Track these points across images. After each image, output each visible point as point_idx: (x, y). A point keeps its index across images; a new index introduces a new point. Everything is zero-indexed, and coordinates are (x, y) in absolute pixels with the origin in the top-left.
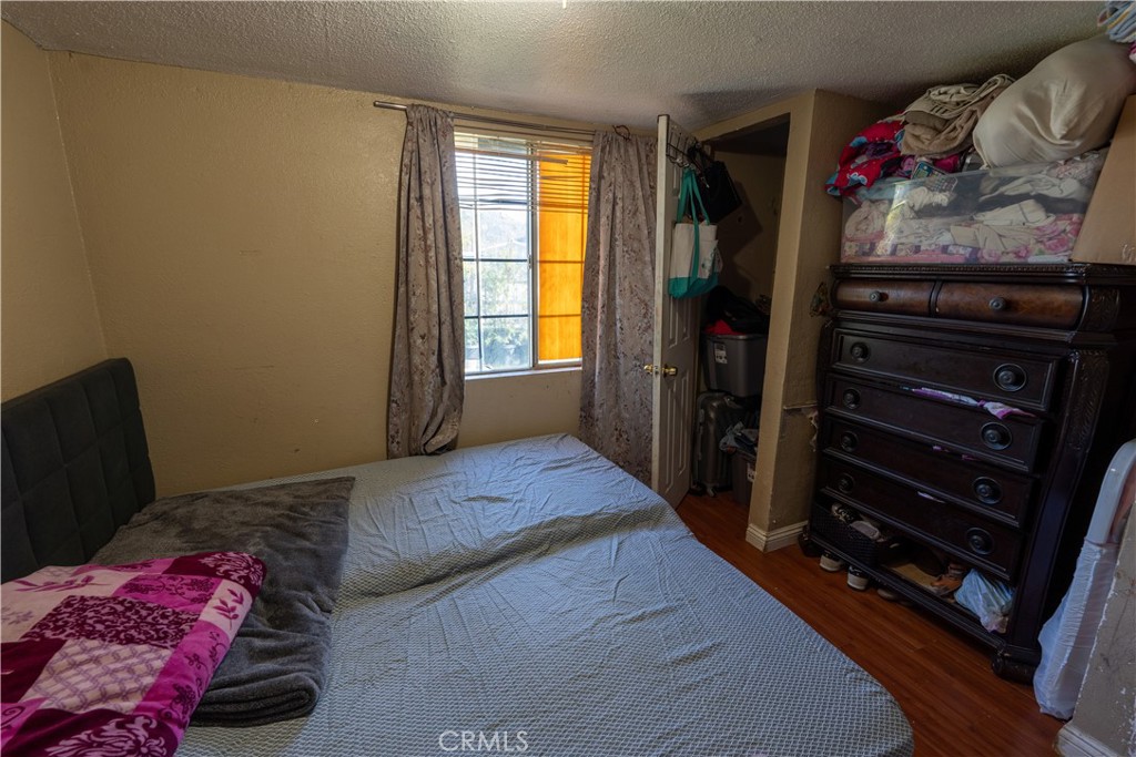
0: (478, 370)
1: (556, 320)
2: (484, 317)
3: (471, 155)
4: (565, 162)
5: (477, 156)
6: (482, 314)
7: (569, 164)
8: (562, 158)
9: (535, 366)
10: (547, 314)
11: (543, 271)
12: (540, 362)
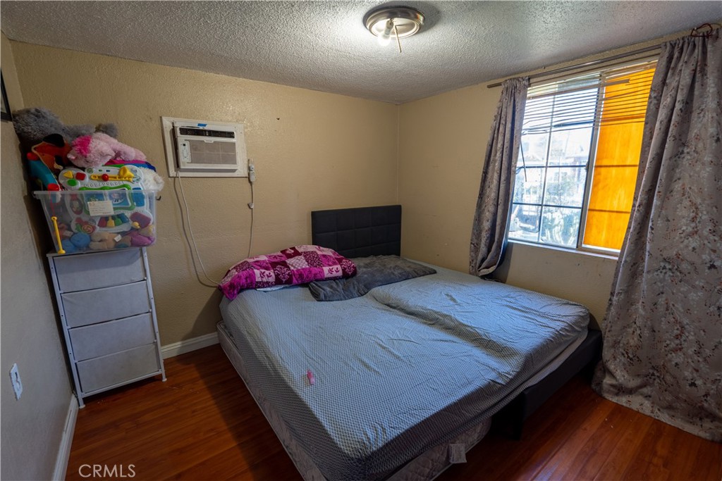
0: (536, 241)
1: (606, 215)
2: (545, 205)
3: (553, 97)
4: (627, 81)
5: (556, 96)
6: (544, 204)
7: (631, 82)
8: (625, 78)
9: (578, 247)
10: (597, 208)
11: (598, 174)
12: (583, 245)
